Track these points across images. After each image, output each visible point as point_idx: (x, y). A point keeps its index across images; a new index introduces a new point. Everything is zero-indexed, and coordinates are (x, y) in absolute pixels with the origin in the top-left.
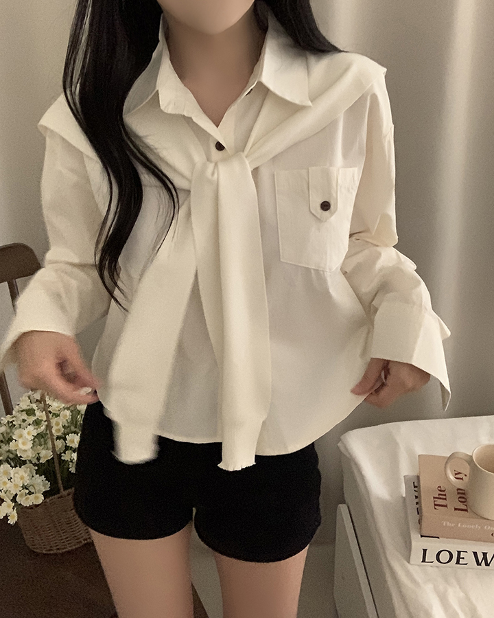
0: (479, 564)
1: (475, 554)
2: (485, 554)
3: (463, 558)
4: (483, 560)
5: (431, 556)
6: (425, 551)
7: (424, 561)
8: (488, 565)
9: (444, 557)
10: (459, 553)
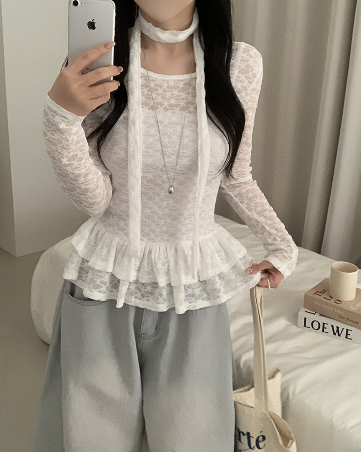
0: (335, 334)
1: (332, 326)
2: (338, 328)
3: (326, 328)
4: (337, 332)
5: (309, 324)
6: (305, 319)
7: (305, 326)
8: (339, 335)
9: (316, 325)
10: (324, 324)
